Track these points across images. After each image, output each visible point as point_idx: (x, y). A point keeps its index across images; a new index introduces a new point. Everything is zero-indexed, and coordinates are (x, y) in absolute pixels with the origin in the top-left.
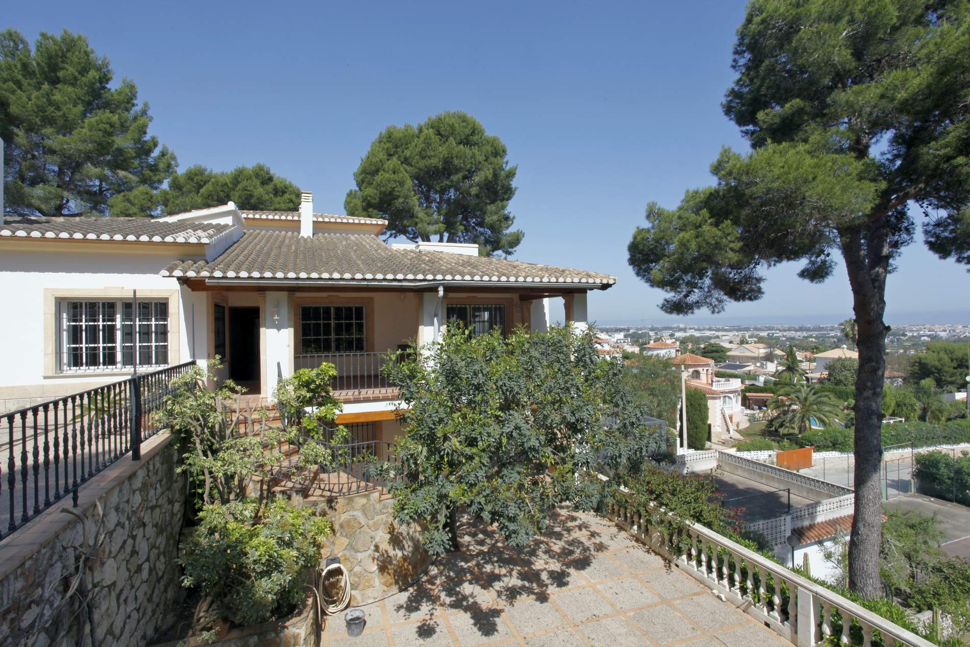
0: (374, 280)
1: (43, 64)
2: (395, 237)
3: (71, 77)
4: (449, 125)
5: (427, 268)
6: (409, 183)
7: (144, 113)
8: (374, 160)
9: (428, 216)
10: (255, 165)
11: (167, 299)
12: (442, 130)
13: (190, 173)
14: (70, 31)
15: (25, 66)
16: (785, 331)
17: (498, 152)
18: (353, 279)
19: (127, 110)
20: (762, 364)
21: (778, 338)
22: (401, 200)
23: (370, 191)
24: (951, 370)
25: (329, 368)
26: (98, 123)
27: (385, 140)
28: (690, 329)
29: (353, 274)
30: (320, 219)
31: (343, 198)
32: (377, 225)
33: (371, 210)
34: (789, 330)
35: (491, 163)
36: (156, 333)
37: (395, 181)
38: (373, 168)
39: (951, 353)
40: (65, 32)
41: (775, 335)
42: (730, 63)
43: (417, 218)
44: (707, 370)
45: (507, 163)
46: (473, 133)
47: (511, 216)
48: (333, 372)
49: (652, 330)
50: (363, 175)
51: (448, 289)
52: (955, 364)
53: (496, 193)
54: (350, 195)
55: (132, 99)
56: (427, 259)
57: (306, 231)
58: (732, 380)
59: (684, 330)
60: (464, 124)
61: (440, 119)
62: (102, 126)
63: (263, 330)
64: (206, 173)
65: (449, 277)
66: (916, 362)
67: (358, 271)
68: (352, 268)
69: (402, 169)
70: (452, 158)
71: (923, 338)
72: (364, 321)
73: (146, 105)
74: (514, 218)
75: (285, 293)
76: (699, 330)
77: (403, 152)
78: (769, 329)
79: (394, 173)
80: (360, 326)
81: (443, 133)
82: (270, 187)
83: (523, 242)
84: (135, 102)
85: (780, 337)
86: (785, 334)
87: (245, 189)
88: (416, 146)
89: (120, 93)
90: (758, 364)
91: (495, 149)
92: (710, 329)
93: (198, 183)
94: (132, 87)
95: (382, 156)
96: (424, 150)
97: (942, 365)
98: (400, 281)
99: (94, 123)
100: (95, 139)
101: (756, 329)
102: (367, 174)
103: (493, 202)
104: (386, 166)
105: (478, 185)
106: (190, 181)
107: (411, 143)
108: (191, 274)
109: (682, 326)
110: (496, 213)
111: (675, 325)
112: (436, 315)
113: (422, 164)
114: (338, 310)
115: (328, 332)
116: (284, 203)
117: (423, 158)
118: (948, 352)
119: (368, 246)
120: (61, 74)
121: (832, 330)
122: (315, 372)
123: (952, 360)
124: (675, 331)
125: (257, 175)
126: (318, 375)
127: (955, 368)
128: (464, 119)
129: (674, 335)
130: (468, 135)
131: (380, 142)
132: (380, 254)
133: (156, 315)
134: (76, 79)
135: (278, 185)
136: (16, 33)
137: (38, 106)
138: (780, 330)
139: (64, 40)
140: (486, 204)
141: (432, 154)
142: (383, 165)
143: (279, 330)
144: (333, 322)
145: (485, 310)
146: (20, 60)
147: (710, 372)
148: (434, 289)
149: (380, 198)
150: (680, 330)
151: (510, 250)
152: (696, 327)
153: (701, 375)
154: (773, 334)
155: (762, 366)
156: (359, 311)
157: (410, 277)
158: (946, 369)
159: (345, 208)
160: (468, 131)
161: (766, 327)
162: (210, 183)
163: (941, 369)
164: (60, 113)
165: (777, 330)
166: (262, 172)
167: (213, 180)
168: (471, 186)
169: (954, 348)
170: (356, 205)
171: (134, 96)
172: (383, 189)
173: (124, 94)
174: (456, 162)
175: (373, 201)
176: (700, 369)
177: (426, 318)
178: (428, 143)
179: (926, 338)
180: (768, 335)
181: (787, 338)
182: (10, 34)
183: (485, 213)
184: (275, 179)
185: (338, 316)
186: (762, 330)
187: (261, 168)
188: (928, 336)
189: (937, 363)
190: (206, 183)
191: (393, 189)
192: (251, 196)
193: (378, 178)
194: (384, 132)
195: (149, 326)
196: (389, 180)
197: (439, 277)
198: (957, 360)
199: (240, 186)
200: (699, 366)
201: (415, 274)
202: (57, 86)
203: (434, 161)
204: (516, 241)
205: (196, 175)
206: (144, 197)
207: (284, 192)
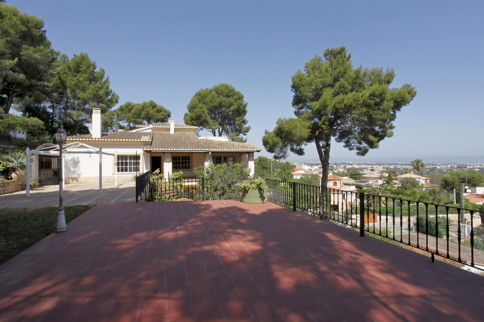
0: (193, 150)
1: (75, 66)
2: (202, 130)
3: (84, 70)
4: (221, 90)
5: (207, 146)
6: (206, 111)
7: (107, 80)
8: (194, 104)
9: (213, 123)
10: (150, 101)
11: (140, 155)
12: (219, 92)
13: (127, 105)
14: (83, 52)
15: (69, 67)
16: (403, 165)
17: (240, 98)
18: (187, 150)
19: (102, 80)
20: (376, 181)
21: (399, 169)
22: (203, 118)
23: (193, 115)
24: (459, 183)
25: (181, 172)
26: (95, 88)
27: (198, 95)
28: (355, 164)
29: (187, 149)
30: (176, 127)
31: (183, 116)
32: (195, 128)
33: (193, 121)
34: (406, 165)
35: (237, 103)
36: (133, 164)
37: (201, 111)
38: (194, 106)
39: (460, 175)
40: (81, 52)
41: (398, 167)
42: (291, 90)
43: (209, 124)
44: (340, 182)
45: (244, 101)
46: (230, 92)
47: (247, 120)
48: (182, 173)
49: (335, 164)
50: (190, 109)
51: (212, 152)
52: (460, 181)
53: (239, 112)
54: (186, 115)
55: (103, 75)
56: (208, 143)
57: (172, 131)
58: (351, 187)
59: (351, 164)
60: (226, 89)
61: (218, 88)
62: (96, 89)
63: (164, 163)
64: (132, 104)
65: (212, 149)
66: (443, 180)
67: (189, 148)
68: (187, 147)
69: (204, 106)
70: (222, 102)
71: (475, 169)
72: (190, 161)
73: (108, 77)
74: (248, 121)
75: (170, 154)
76: (359, 164)
77: (205, 100)
78: (395, 164)
79: (201, 108)
80: (189, 162)
81: (219, 93)
82: (155, 109)
83: (250, 130)
84: (104, 76)
85: (400, 168)
86: (403, 167)
87: (147, 111)
88: (209, 98)
89: (100, 74)
90: (375, 181)
91: (239, 97)
92: (365, 164)
93: (129, 108)
94: (103, 71)
95: (197, 102)
96: (211, 100)
97: (454, 181)
98: (199, 150)
99: (94, 88)
100: (93, 93)
101: (389, 164)
102: (192, 108)
103: (238, 116)
104: (198, 106)
105: (232, 111)
106: (126, 108)
107: (207, 96)
108: (148, 149)
109: (350, 162)
110: (240, 120)
111: (347, 162)
112: (209, 159)
113: (211, 104)
114: (182, 157)
115: (179, 164)
116: (161, 116)
117: (211, 102)
118: (458, 175)
119: (191, 138)
120: (81, 69)
121: (428, 165)
122: (178, 173)
123: (459, 179)
124: (346, 165)
125: (151, 105)
126: (179, 174)
127: (460, 183)
128: (227, 87)
129: (346, 167)
130: (228, 93)
131: (196, 96)
132: (195, 141)
133: (133, 159)
134: (86, 71)
135: (158, 108)
136: (65, 54)
137: (75, 83)
138: (401, 165)
139: (81, 56)
140: (236, 117)
141: (215, 101)
142: (197, 105)
143: (168, 163)
144: (181, 161)
145: (231, 157)
146: (67, 65)
147: (342, 183)
148: (208, 152)
149: (196, 117)
150: (349, 164)
151: (246, 134)
152: (358, 163)
153: (337, 184)
154: (397, 167)
155: (376, 182)
156: (189, 158)
157: (202, 149)
158: (456, 183)
159: (184, 120)
160: (228, 92)
161: (394, 163)
162: (134, 109)
163: (454, 183)
164: (82, 85)
165: (399, 165)
166: (152, 104)
167: (135, 108)
168: (230, 111)
169: (461, 174)
170: (188, 119)
171: (104, 74)
172: (197, 114)
173: (101, 74)
174: (223, 104)
175: (194, 118)
176: (337, 181)
177: (206, 160)
178: (213, 97)
179: (477, 169)
180: (394, 167)
181: (404, 169)
182: (63, 56)
183: (235, 120)
184: (157, 106)
185: (182, 159)
186: (391, 165)
187: (152, 102)
188: (478, 168)
189: (452, 180)
190: (132, 108)
191: (201, 114)
192: (149, 113)
193: (195, 110)
194: (198, 91)
195: (131, 162)
196: (199, 112)
197: (210, 149)
198: (461, 179)
199: (145, 110)
200: (337, 180)
201: (203, 149)
202: (79, 73)
203: (215, 104)
204: (247, 130)
205: (129, 105)
206: (111, 115)
207: (161, 111)
